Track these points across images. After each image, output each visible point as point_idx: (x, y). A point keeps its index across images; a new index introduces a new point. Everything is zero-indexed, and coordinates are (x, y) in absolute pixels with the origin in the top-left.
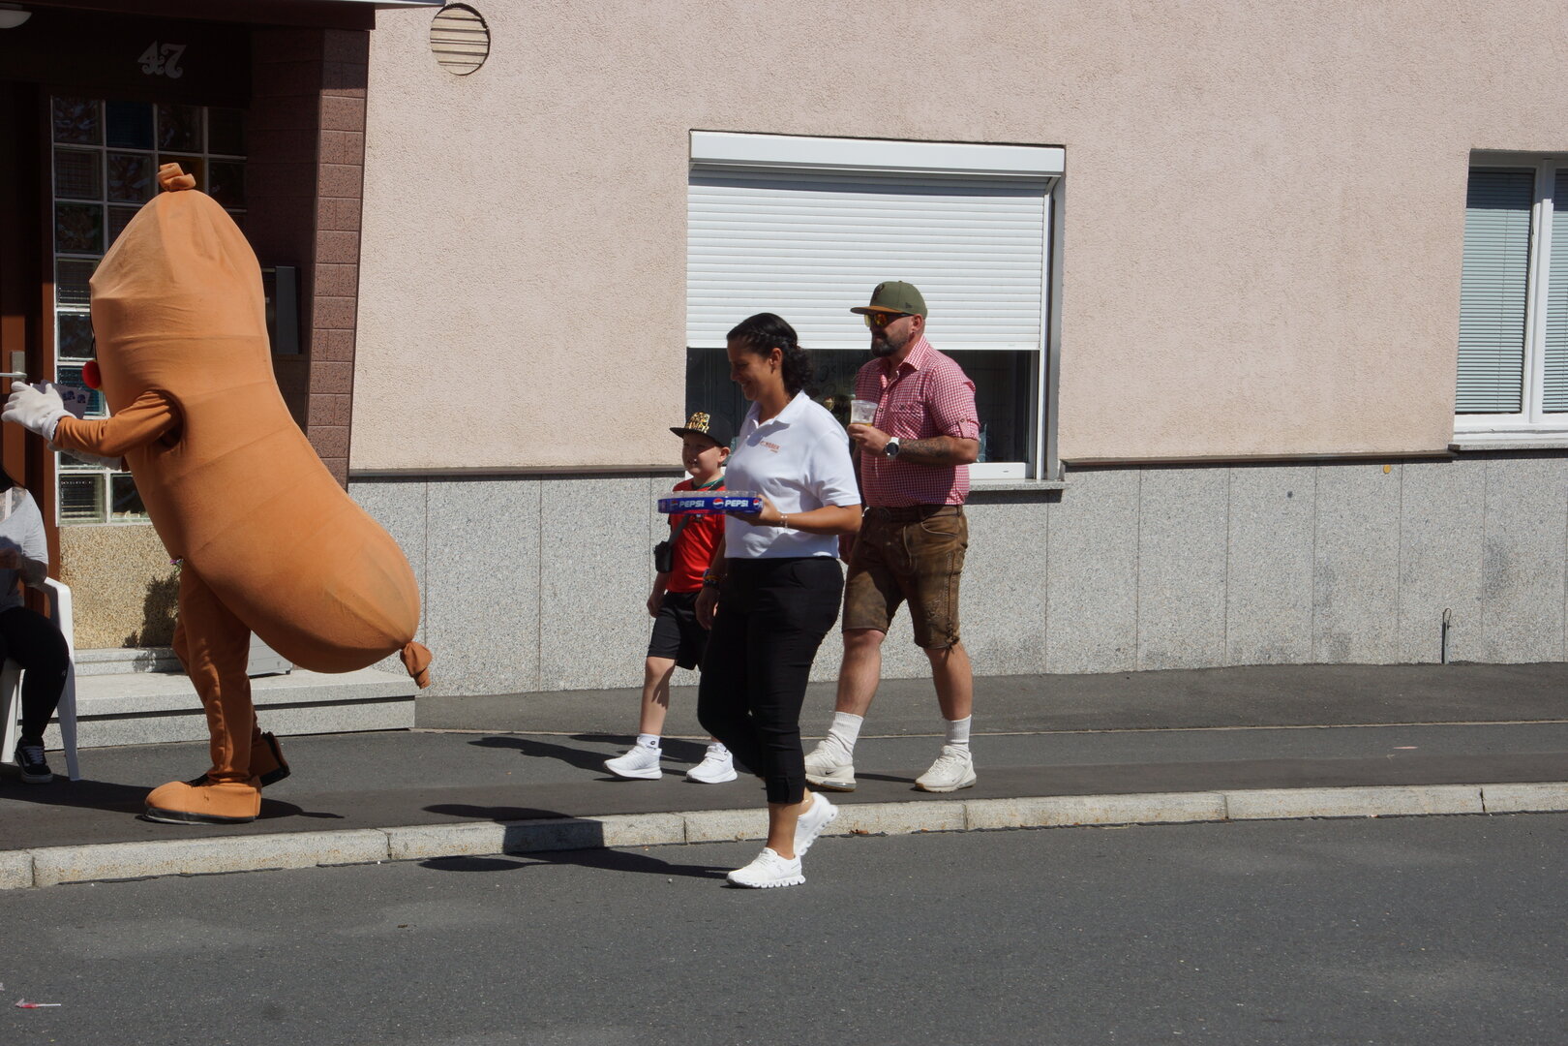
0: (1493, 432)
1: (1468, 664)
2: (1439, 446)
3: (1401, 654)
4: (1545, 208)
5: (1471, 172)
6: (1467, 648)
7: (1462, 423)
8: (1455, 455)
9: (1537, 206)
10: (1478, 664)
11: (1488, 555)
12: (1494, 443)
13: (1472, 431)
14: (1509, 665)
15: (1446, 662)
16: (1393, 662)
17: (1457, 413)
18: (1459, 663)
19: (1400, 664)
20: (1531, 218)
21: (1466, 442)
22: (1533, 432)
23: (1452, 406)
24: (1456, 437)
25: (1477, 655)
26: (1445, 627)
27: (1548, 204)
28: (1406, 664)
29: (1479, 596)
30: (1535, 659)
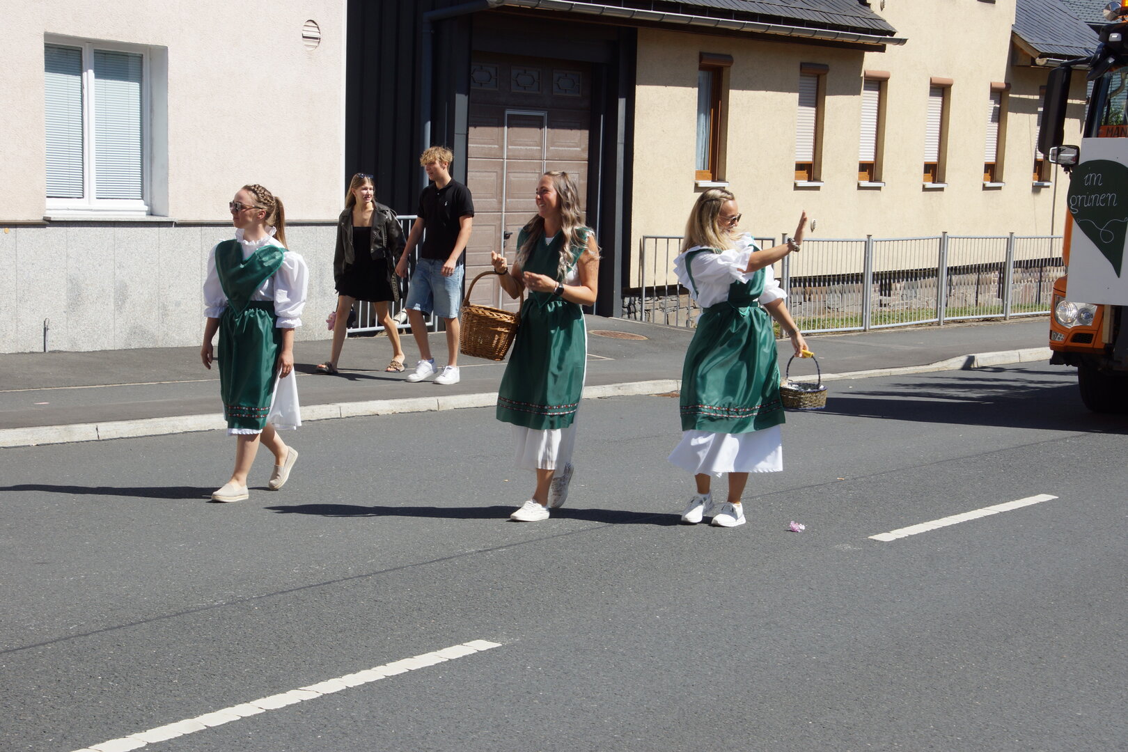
0: (68, 209)
1: (60, 352)
2: (38, 218)
3: (19, 346)
4: (89, 75)
5: (45, 47)
6: (58, 342)
7: (51, 203)
8: (48, 223)
9: (85, 74)
10: (66, 352)
11: (70, 285)
12: (71, 216)
13: (59, 209)
14: (84, 352)
15: (47, 351)
16: (14, 352)
17: (48, 197)
18: (54, 352)
19: (18, 353)
20: (82, 80)
21: (55, 216)
22: (91, 210)
23: (45, 193)
24: (48, 212)
25: (65, 347)
26: (45, 330)
27: (91, 73)
28: (22, 353)
29: (65, 310)
30: (98, 348)
